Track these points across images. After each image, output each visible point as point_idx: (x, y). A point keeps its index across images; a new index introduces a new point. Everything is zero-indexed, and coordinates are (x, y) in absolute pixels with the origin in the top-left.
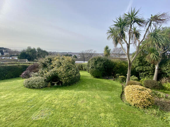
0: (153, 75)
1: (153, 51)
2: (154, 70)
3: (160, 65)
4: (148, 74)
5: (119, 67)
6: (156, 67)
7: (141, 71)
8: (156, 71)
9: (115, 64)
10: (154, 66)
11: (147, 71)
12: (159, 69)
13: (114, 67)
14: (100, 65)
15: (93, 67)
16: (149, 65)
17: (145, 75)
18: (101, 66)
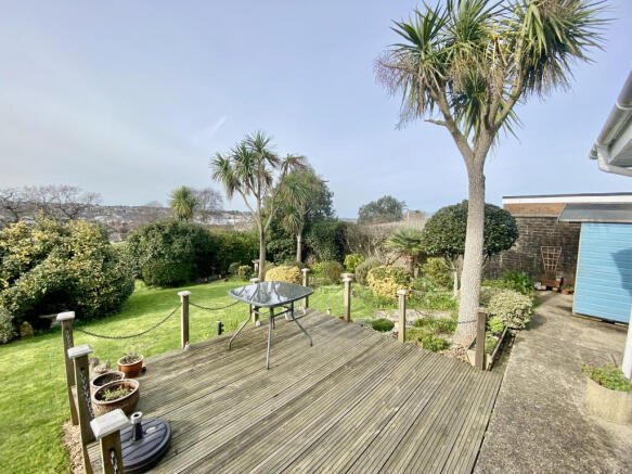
0: (295, 254)
1: (292, 210)
2: (296, 244)
3: (303, 235)
4: (287, 253)
5: (232, 247)
6: (299, 239)
7: (277, 251)
8: (299, 245)
9: (221, 240)
10: (295, 238)
11: (285, 248)
12: (302, 243)
13: (218, 249)
14: (184, 247)
15: (160, 254)
16: (288, 237)
17: (284, 258)
18: (188, 250)
